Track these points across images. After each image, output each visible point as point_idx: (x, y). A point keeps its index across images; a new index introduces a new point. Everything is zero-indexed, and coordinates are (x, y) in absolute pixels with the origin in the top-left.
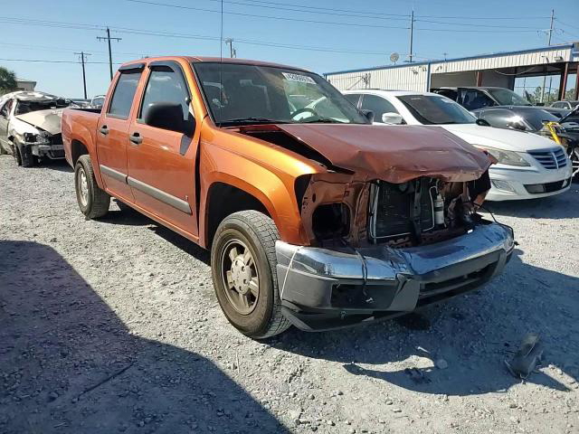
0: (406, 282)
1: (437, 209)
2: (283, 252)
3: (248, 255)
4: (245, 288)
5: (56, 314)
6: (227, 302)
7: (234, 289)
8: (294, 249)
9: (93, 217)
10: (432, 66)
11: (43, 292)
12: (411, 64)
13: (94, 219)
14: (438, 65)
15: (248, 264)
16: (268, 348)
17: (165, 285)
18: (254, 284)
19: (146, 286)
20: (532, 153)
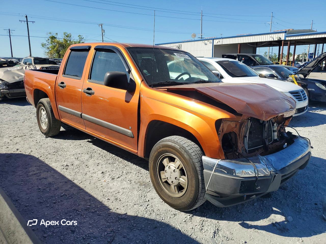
0: (275, 176)
1: (274, 131)
2: (208, 163)
3: (178, 162)
4: (176, 182)
5: (54, 203)
6: (162, 190)
7: (166, 182)
8: (216, 162)
9: (51, 135)
10: (214, 40)
11: (39, 189)
12: (202, 39)
13: (50, 137)
14: (218, 40)
15: (178, 168)
16: (192, 216)
17: (113, 179)
18: (183, 180)
19: (102, 181)
20: (291, 93)
